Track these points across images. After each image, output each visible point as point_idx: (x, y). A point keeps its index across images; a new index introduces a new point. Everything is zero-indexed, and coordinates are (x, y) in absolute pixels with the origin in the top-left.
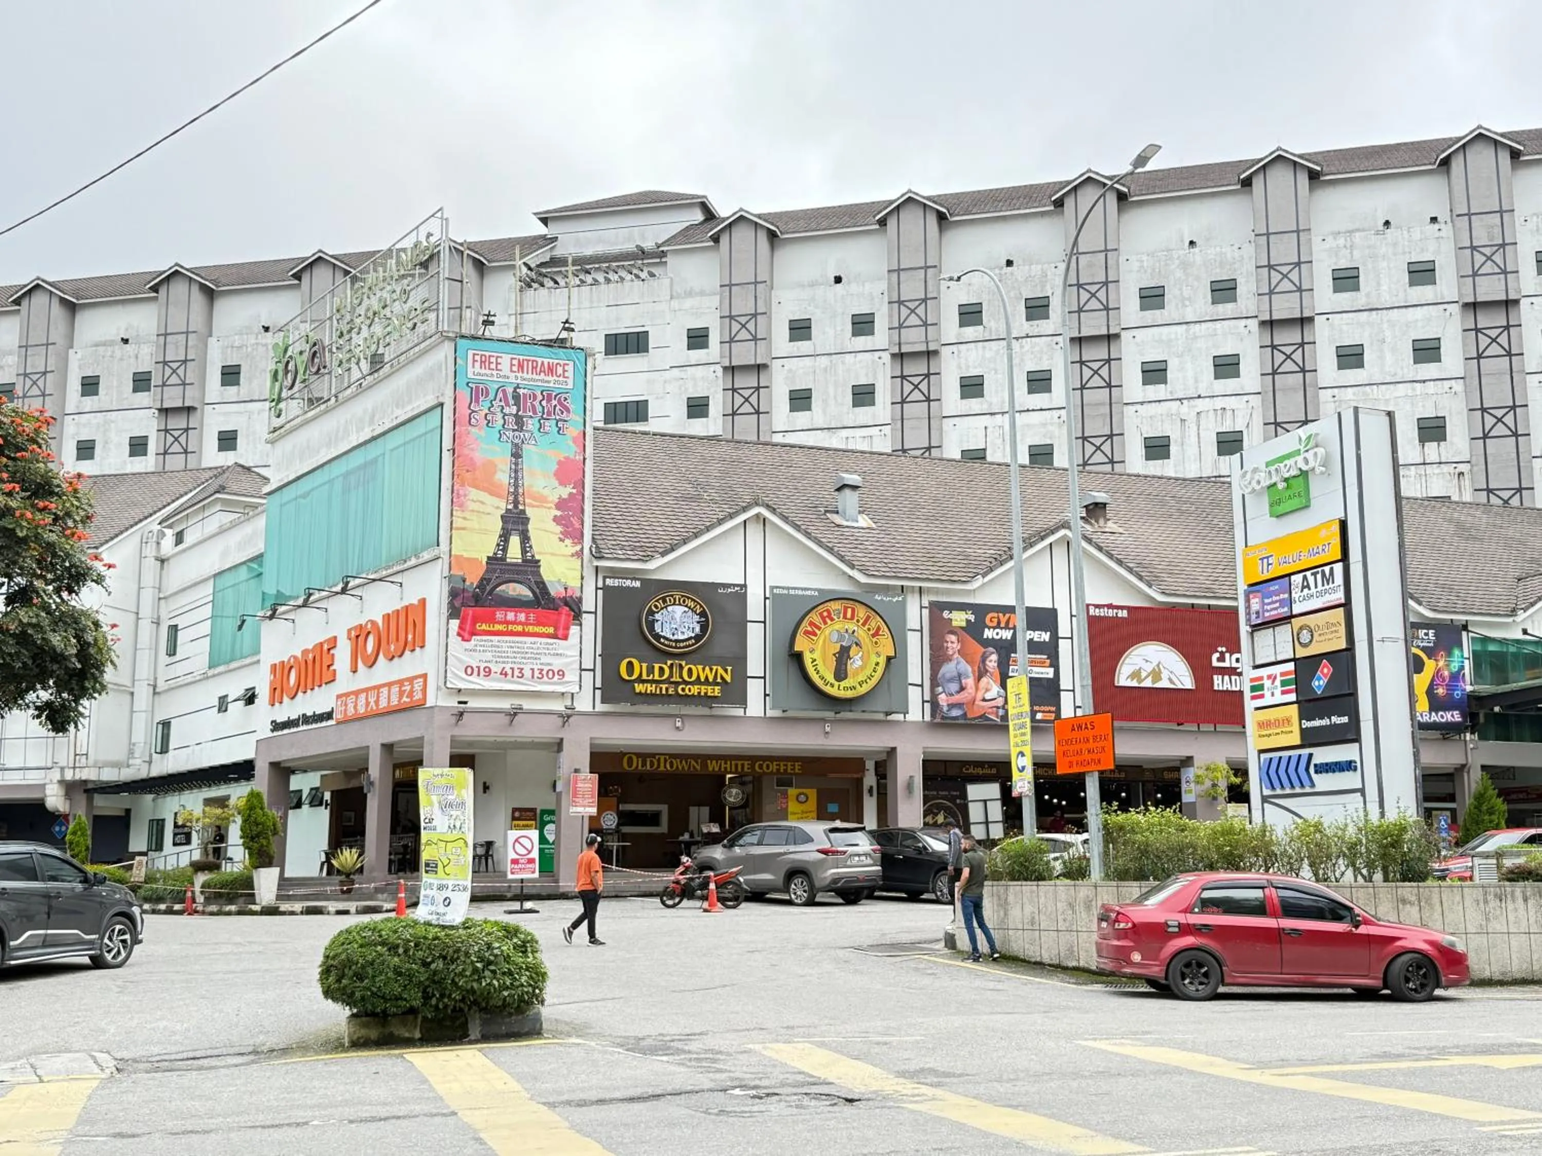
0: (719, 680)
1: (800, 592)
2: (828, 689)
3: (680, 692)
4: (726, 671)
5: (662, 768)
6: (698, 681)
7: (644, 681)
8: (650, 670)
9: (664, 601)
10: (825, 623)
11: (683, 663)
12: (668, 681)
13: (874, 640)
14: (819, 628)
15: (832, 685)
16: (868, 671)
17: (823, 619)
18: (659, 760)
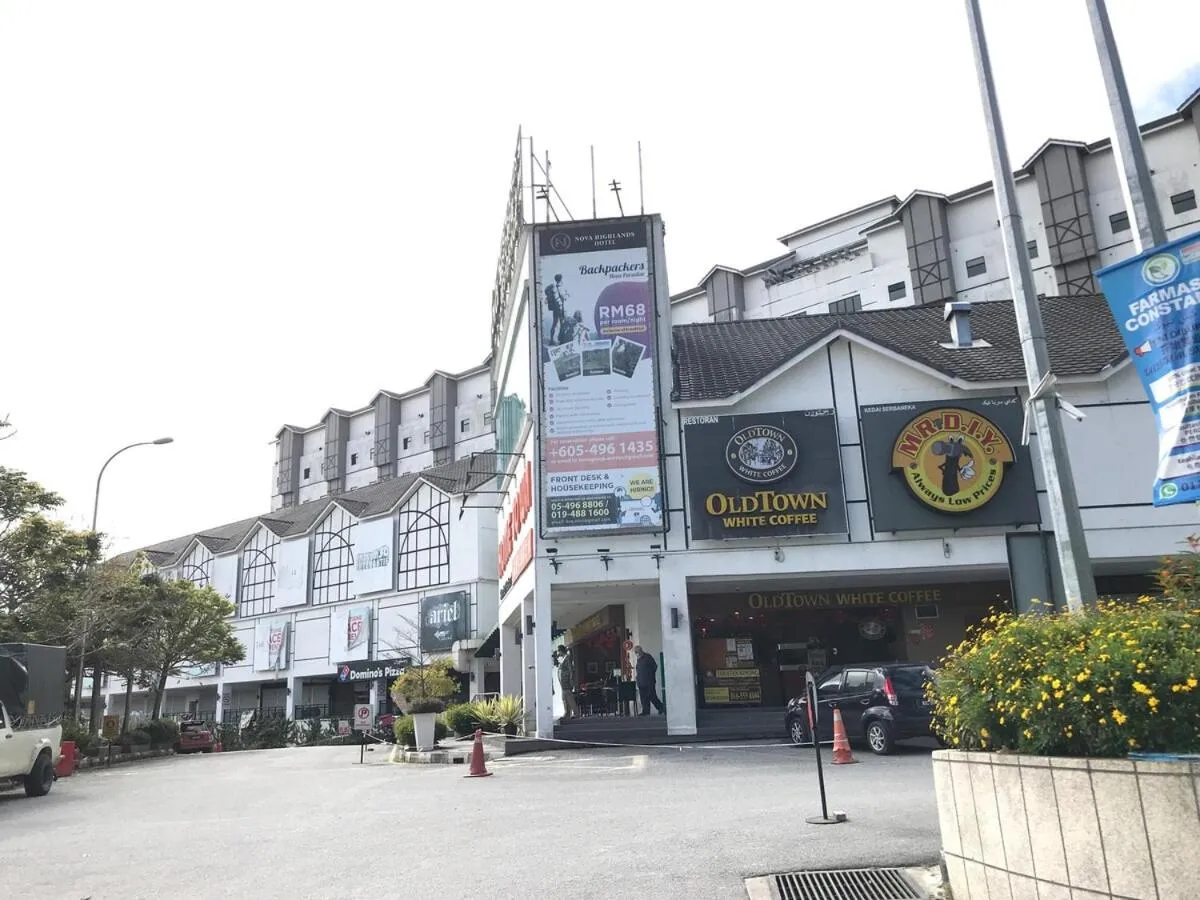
0: (813, 507)
1: (895, 409)
2: (938, 504)
3: (772, 522)
4: (820, 497)
5: (789, 605)
6: (790, 510)
7: (732, 516)
8: (738, 504)
9: (747, 435)
10: (926, 435)
11: (772, 493)
12: (758, 513)
13: (986, 446)
14: (919, 442)
15: (942, 500)
16: (984, 479)
17: (922, 431)
18: (785, 597)
